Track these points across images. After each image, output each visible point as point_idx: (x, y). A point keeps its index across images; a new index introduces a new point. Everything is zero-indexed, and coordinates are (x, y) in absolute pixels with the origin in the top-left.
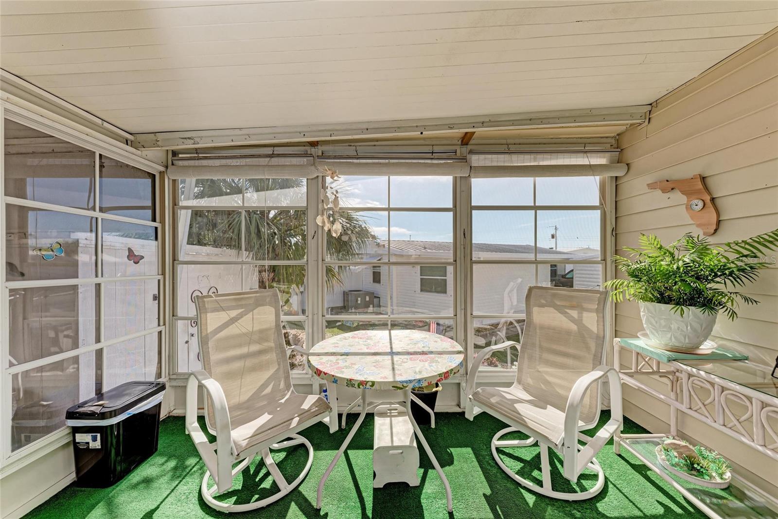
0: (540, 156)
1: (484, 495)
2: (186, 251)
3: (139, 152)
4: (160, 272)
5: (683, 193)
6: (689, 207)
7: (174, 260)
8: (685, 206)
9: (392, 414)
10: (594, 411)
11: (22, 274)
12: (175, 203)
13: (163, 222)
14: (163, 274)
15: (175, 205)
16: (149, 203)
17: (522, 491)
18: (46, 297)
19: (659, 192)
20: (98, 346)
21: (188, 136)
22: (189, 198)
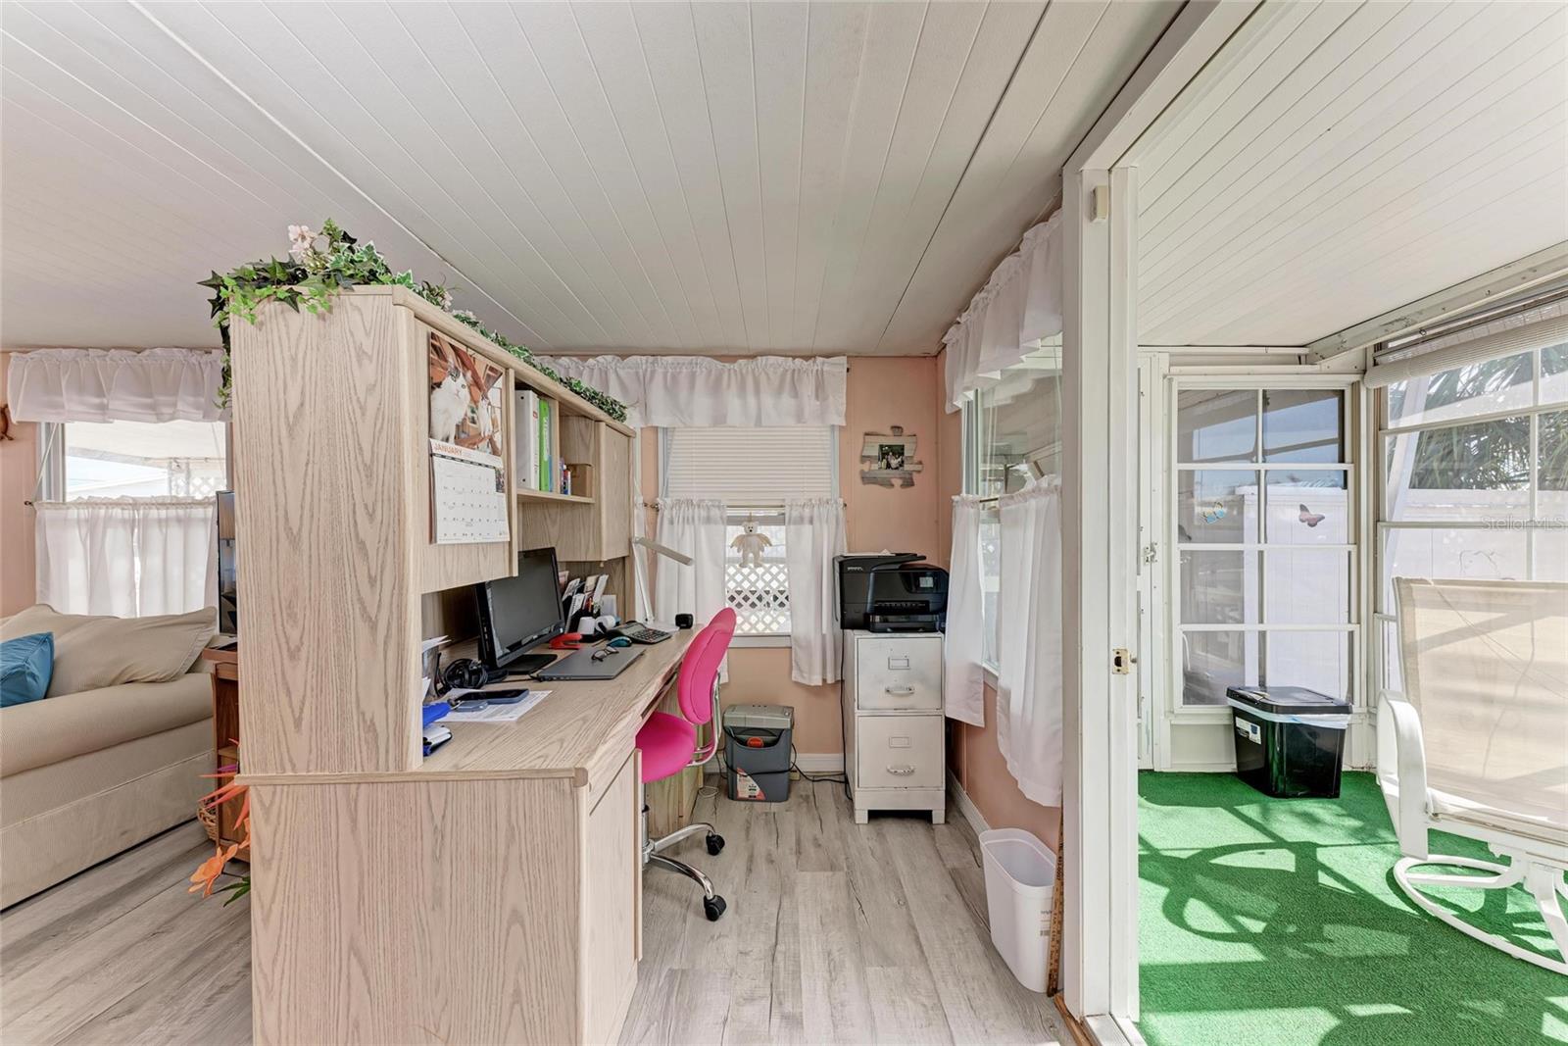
2: (1405, 500)
3: (1316, 368)
4: (1352, 540)
7: (1377, 520)
11: (1190, 538)
12: (1380, 427)
13: (1356, 461)
14: (1357, 542)
15: (1380, 429)
16: (1335, 434)
18: (1213, 572)
20: (1262, 627)
21: (1395, 317)
22: (1413, 412)
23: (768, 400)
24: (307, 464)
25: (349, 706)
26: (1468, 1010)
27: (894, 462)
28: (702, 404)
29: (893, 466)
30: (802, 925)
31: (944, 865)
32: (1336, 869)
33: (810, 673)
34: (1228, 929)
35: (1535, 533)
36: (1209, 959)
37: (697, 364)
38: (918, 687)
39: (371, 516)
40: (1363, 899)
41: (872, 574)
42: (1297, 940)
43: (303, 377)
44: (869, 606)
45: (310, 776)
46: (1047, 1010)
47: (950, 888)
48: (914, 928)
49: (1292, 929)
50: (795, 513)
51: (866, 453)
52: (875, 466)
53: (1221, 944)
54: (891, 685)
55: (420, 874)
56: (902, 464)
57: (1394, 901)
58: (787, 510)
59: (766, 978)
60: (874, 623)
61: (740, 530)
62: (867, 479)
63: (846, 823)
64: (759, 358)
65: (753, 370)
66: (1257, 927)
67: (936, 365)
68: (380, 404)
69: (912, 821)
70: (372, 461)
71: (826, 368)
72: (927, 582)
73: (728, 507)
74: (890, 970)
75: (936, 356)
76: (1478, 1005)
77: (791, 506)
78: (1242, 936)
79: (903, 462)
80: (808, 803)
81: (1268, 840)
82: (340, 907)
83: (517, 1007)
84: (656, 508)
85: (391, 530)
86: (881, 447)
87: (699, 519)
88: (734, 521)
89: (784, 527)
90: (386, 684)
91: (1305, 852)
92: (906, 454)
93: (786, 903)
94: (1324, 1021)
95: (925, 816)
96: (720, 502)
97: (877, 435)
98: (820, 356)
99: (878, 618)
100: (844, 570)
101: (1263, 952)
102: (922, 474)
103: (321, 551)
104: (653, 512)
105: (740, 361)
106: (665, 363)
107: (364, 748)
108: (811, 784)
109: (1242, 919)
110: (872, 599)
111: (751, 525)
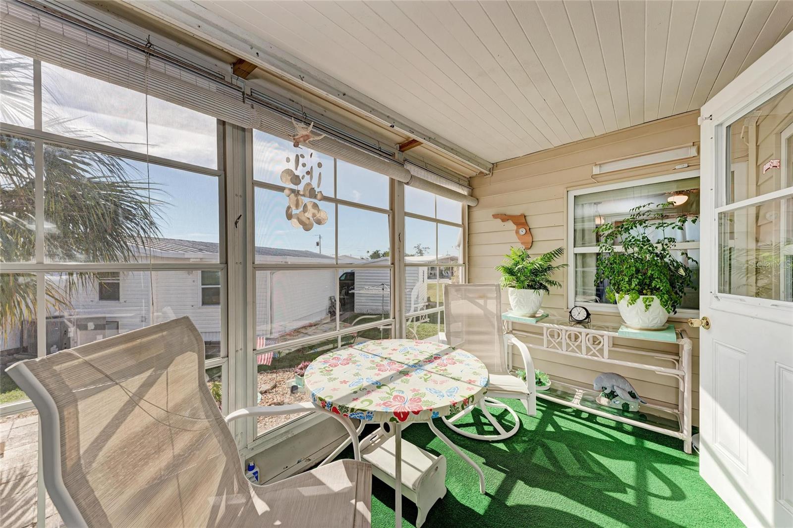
0: (442, 179)
1: (483, 463)
5: (514, 223)
6: (517, 232)
8: (515, 231)
9: (376, 442)
10: (504, 367)
17: (494, 444)
19: (499, 221)
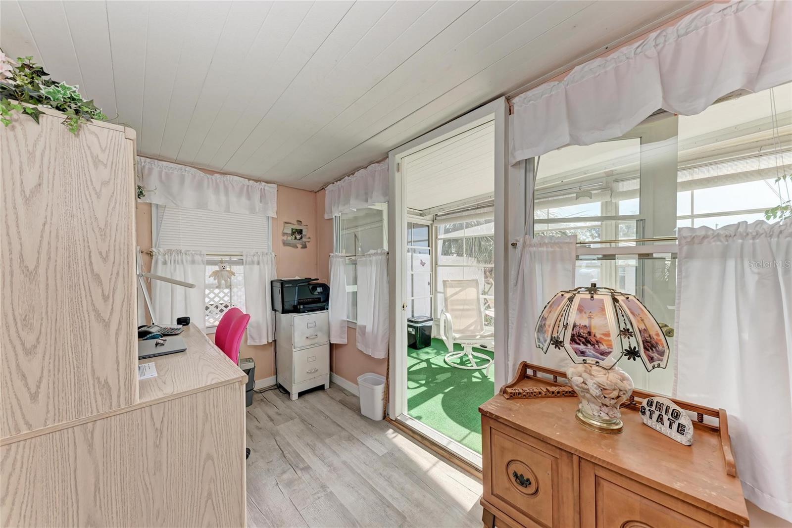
2: (442, 259)
3: (424, 218)
7: (436, 264)
12: (436, 238)
13: (432, 247)
14: (432, 271)
16: (427, 238)
20: (413, 298)
21: (440, 207)
22: (442, 235)
23: (233, 199)
24: (44, 224)
25: (85, 376)
26: (462, 382)
27: (298, 237)
28: (189, 196)
29: (298, 238)
30: (291, 442)
31: (336, 400)
32: (435, 363)
33: (260, 338)
34: (418, 385)
35: (465, 268)
36: (416, 394)
37: (185, 171)
38: (319, 334)
39: (105, 259)
40: (441, 368)
41: (297, 288)
42: (432, 382)
43: (41, 167)
44: (296, 302)
45: (48, 428)
46: (385, 423)
47: (342, 406)
48: (335, 422)
49: (430, 380)
50: (249, 259)
51: (285, 231)
52: (289, 238)
53: (418, 389)
54: (308, 335)
55: (145, 459)
56: (301, 238)
57: (446, 366)
58: (244, 258)
59: (286, 464)
60: (299, 309)
61: (216, 268)
62: (285, 244)
63: (288, 403)
64: (228, 176)
65: (224, 182)
66: (423, 382)
67: (316, 196)
68: (113, 193)
69: (317, 392)
70: (106, 225)
71: (266, 188)
72: (319, 290)
73: (207, 255)
74: (334, 437)
75: (316, 192)
76: (463, 381)
77: (247, 255)
78: (421, 385)
79: (302, 237)
80: (264, 402)
81: (420, 361)
82: (78, 502)
83: (210, 501)
84: (150, 254)
85: (122, 267)
86: (292, 229)
87: (187, 261)
88: (210, 263)
89: (242, 266)
90: (117, 358)
91: (427, 361)
92: (303, 234)
93: (278, 438)
94: (441, 396)
95: (321, 388)
96: (201, 252)
97: (290, 224)
98: (263, 182)
99: (302, 307)
100: (284, 286)
101: (427, 387)
102: (310, 242)
103: (59, 281)
104: (147, 257)
105: (216, 175)
106: (161, 165)
107: (99, 399)
108: (261, 394)
109: (420, 382)
110: (297, 298)
111: (224, 265)
